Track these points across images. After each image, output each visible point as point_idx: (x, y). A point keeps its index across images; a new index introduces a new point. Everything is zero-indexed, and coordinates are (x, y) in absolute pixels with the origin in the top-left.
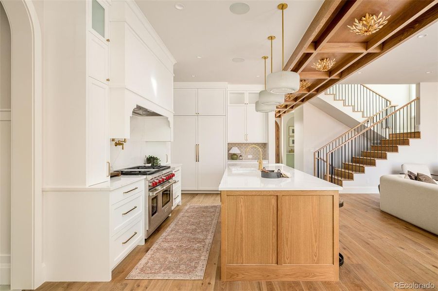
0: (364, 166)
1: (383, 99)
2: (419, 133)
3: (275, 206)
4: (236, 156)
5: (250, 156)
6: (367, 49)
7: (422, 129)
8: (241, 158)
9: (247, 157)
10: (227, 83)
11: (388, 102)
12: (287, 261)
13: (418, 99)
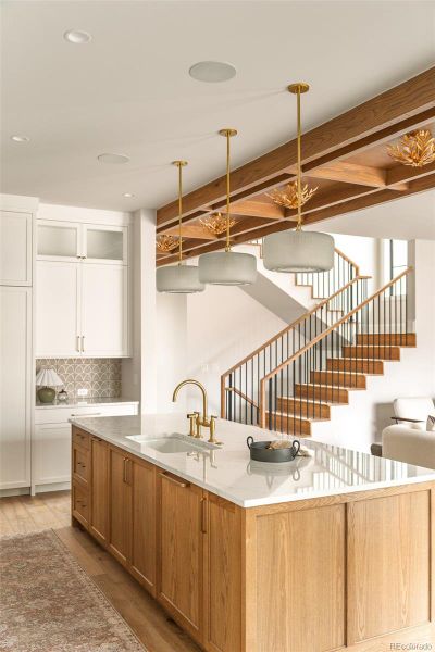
0: (329, 404)
1: (346, 263)
2: (413, 335)
3: (342, 527)
4: (50, 394)
5: (83, 392)
6: (387, 184)
7: (418, 328)
8: (63, 397)
9: (75, 392)
10: (37, 199)
11: (354, 269)
12: (361, 635)
13: (410, 272)
